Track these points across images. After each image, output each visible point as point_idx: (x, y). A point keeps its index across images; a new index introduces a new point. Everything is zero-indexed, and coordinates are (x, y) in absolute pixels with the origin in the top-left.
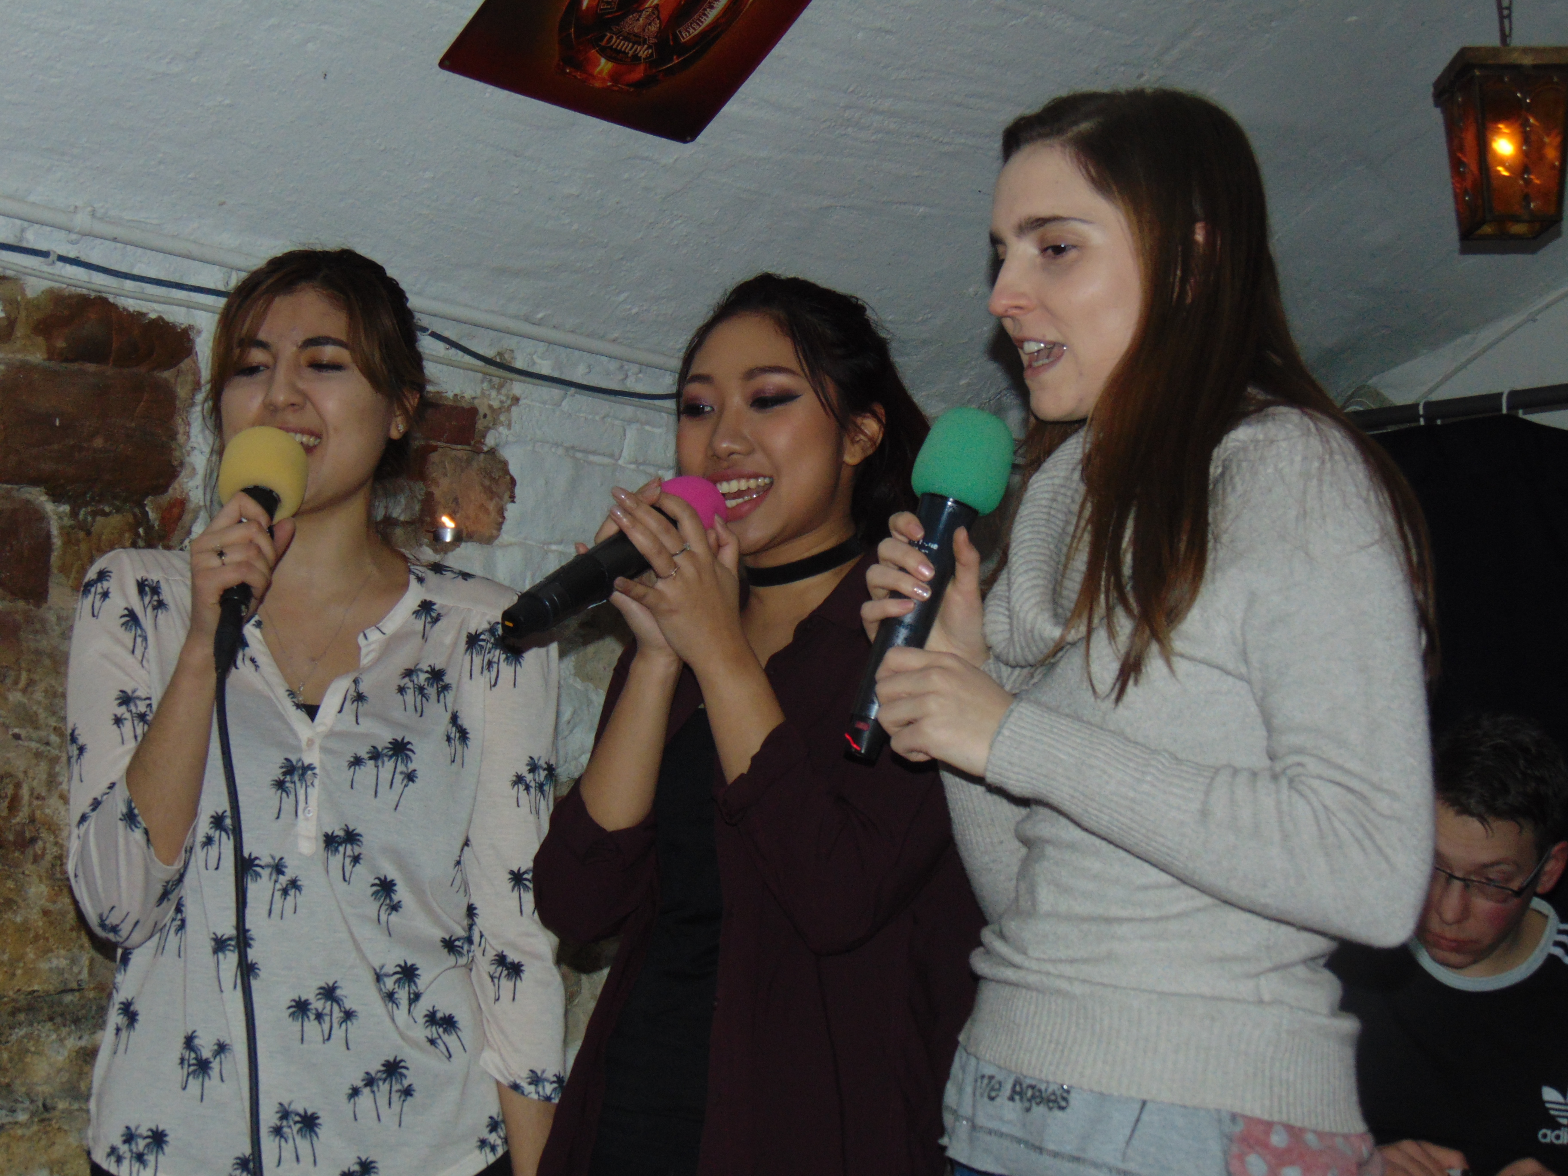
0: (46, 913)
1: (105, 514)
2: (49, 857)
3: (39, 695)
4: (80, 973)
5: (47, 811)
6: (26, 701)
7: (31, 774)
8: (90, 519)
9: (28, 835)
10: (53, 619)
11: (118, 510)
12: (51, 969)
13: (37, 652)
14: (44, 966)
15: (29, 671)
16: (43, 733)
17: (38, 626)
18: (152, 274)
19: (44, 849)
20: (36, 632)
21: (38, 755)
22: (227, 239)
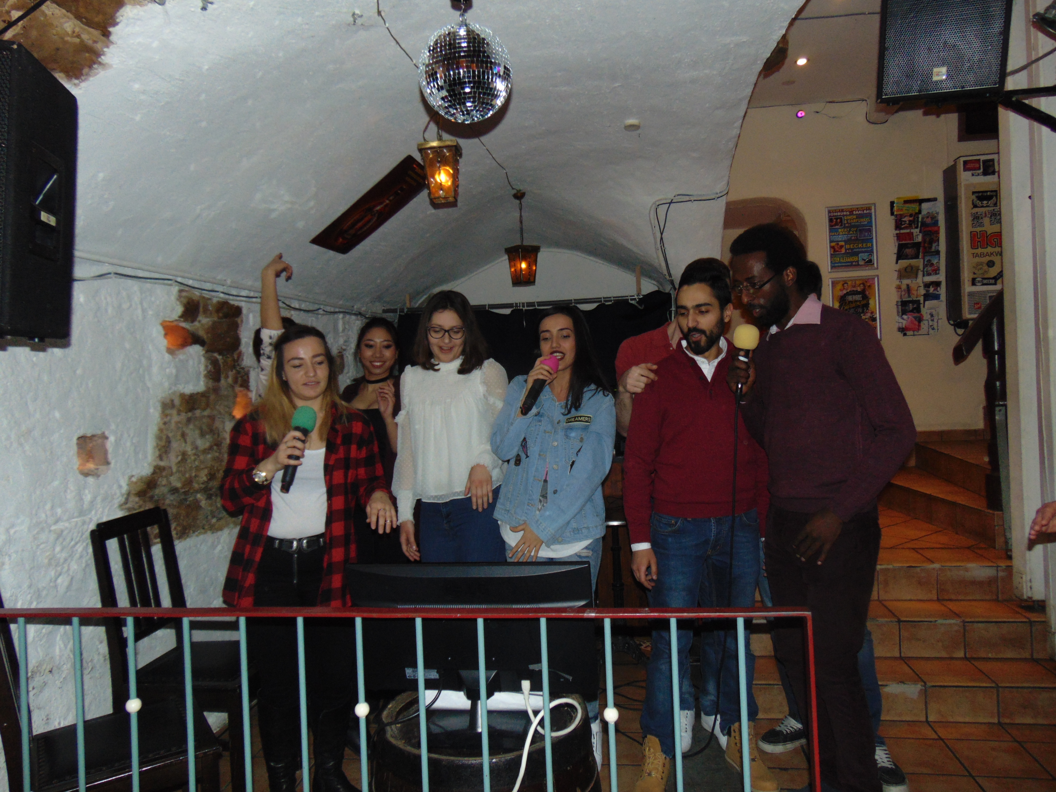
1: (229, 357)
8: (227, 359)
11: (231, 356)
18: (236, 294)
22: (250, 283)
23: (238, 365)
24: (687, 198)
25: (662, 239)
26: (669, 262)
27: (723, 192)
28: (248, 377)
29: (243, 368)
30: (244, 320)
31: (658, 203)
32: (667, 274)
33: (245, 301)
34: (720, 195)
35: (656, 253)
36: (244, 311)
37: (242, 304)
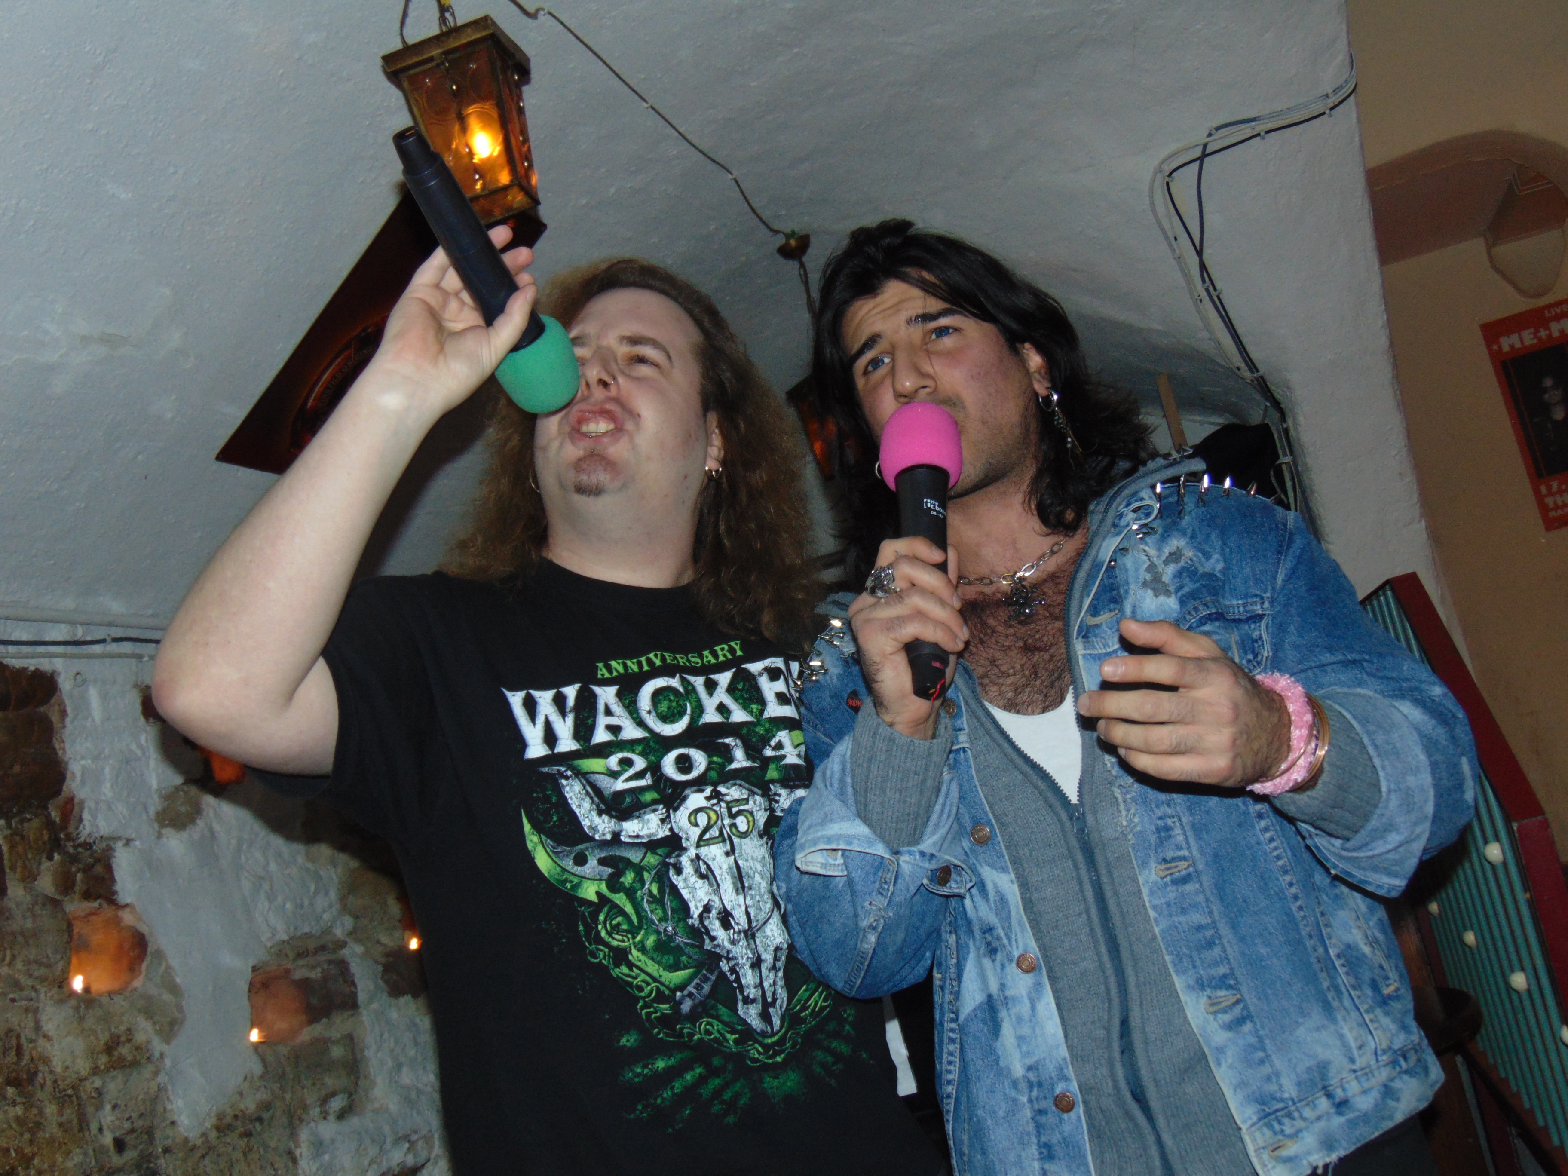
0: (61, 1125)
1: (30, 820)
2: (49, 1083)
3: (19, 965)
4: (90, 1163)
5: (39, 1049)
6: (11, 972)
7: (22, 1025)
8: (20, 827)
9: (32, 1070)
10: (14, 906)
11: (36, 816)
12: (75, 1165)
13: (13, 934)
14: (70, 1164)
15: (11, 948)
16: (25, 993)
17: (7, 914)
18: (24, 638)
19: (44, 1079)
20: (8, 918)
21: (27, 1010)
22: (69, 603)
23: (69, 838)
24: (1246, 131)
25: (1203, 267)
26: (1240, 330)
27: (1341, 87)
28: (109, 869)
29: (87, 846)
30: (69, 710)
31: (1167, 169)
32: (1242, 365)
33: (64, 656)
34: (1334, 100)
35: (1199, 311)
36: (65, 684)
37: (58, 665)
